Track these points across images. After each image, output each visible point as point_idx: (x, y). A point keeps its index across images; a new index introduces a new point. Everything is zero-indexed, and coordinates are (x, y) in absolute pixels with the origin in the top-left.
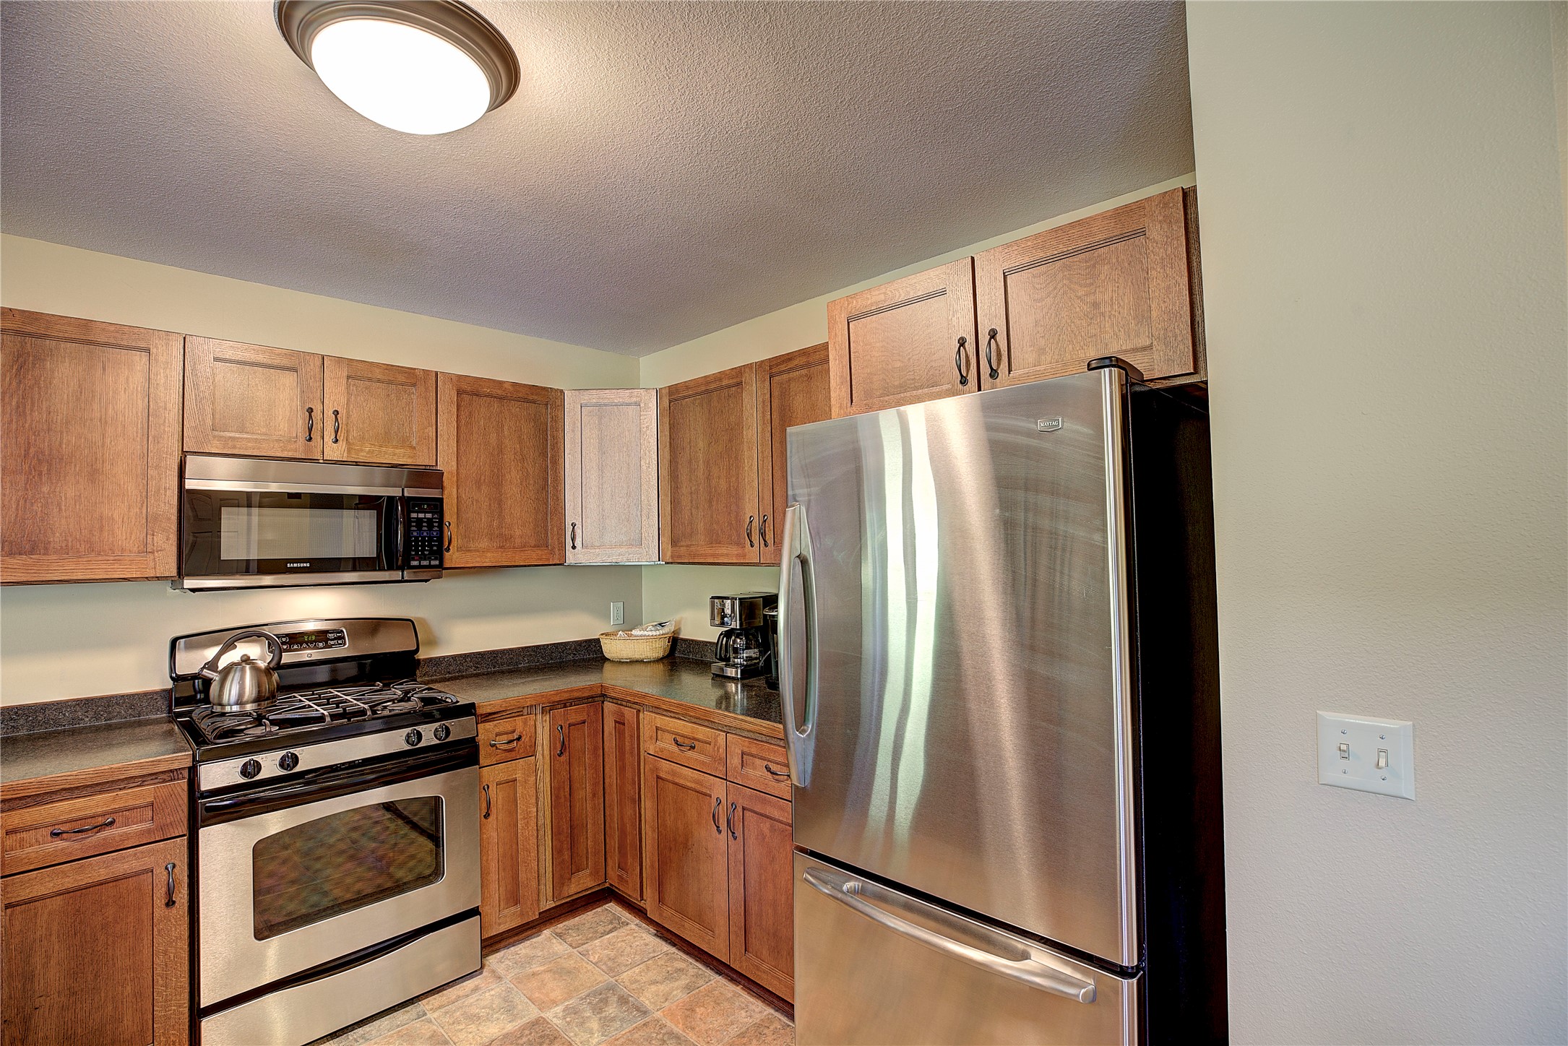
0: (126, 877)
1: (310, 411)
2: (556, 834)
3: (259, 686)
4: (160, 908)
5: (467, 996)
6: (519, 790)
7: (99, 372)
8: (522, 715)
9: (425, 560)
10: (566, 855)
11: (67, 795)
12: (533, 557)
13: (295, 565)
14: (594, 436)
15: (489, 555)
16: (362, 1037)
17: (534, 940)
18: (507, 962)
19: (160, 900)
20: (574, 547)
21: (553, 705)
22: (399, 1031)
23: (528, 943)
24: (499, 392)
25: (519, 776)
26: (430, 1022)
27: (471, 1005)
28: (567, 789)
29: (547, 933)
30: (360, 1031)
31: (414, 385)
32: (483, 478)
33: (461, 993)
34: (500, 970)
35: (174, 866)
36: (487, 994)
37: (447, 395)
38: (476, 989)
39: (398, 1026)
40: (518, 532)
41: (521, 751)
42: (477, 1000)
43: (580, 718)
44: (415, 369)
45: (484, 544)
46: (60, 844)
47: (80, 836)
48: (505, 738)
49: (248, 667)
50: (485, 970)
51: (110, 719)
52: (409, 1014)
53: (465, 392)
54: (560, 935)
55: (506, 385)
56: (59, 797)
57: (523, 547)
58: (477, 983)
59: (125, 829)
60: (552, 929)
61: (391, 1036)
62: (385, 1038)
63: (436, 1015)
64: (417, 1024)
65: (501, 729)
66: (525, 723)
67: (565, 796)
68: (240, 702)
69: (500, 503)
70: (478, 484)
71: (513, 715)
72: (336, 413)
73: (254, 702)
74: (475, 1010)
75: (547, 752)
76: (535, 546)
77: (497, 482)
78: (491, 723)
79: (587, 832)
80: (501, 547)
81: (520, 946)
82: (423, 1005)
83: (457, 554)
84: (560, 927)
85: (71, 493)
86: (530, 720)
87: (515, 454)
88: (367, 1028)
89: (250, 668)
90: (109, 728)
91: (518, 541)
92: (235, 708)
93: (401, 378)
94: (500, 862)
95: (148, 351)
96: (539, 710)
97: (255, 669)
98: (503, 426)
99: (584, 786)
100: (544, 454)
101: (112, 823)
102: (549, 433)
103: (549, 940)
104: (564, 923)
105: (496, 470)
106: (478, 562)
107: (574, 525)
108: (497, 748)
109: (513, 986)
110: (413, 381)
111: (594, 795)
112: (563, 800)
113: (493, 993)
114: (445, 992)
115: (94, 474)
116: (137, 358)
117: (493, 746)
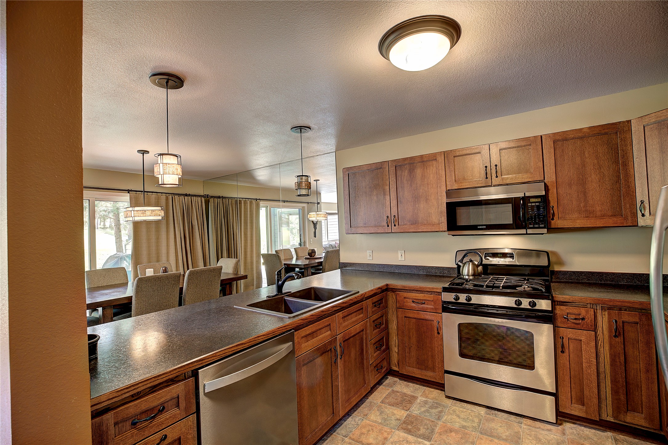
0: (426, 320)
1: (486, 167)
2: (614, 381)
3: (474, 270)
4: (436, 334)
5: (543, 430)
6: (584, 347)
7: (426, 169)
8: (586, 308)
9: (536, 224)
10: (623, 397)
11: (416, 292)
12: (610, 222)
13: (481, 227)
14: (655, 143)
15: (578, 221)
16: (495, 414)
17: (598, 432)
18: (574, 431)
19: (436, 332)
20: (643, 215)
21: (610, 307)
22: (508, 422)
23: (593, 431)
24: (580, 135)
25: (583, 338)
26: (521, 427)
27: (541, 434)
28: (622, 358)
29: (609, 434)
30: (496, 412)
31: (530, 145)
32: (572, 182)
33: (542, 427)
34: (568, 431)
35: (439, 322)
36: (552, 435)
37: (548, 146)
38: (550, 430)
39: (509, 420)
40: (598, 208)
41: (584, 326)
42: (546, 434)
43: (632, 319)
44: (530, 137)
45: (576, 215)
46: (414, 305)
47: (418, 304)
48: (573, 317)
49: (471, 263)
50: (560, 426)
51: (443, 274)
52: (516, 419)
53: (558, 140)
54: (616, 440)
55: (584, 130)
56: (414, 292)
57: (603, 216)
58: (552, 428)
59: (427, 306)
60: (614, 434)
61: (504, 421)
62: (502, 420)
63: (525, 427)
64: (516, 424)
65: (571, 311)
66: (587, 312)
67: (620, 362)
68: (468, 275)
69: (585, 193)
70: (570, 185)
71: (580, 306)
72: (496, 166)
73: (472, 276)
74: (541, 437)
75: (606, 332)
76: (612, 216)
77: (582, 182)
78: (564, 307)
79: (641, 391)
80: (587, 217)
81: (588, 429)
82: (524, 420)
83: (559, 221)
84: (621, 437)
85: (422, 206)
86: (591, 311)
87: (594, 165)
88: (499, 413)
89: (471, 264)
90: (443, 277)
91: (598, 214)
92: (467, 277)
93: (523, 143)
94: (572, 379)
95: (436, 159)
96: (599, 307)
97: (473, 264)
98: (584, 153)
99: (638, 362)
100: (616, 162)
101: (424, 303)
102: (619, 149)
103: (608, 437)
104: (625, 437)
105: (581, 176)
106: (571, 225)
107: (642, 202)
108: (568, 320)
109: (567, 441)
110: (529, 143)
111: (647, 371)
112: (618, 364)
113: (555, 437)
114: (536, 422)
115: (427, 200)
116: (434, 163)
117: (565, 318)
